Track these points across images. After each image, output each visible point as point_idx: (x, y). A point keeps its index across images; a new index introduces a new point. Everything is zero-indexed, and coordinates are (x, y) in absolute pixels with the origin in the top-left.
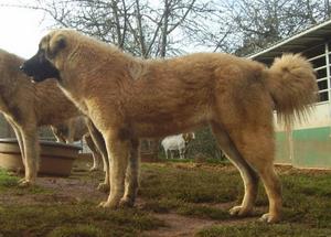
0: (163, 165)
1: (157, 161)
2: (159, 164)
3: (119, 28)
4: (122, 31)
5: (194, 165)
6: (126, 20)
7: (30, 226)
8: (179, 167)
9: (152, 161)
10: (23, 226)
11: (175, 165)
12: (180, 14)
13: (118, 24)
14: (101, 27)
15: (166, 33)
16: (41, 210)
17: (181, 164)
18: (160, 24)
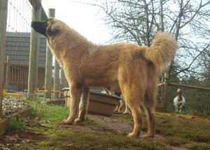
0: (169, 115)
1: (166, 112)
2: (167, 114)
3: (148, 22)
4: (150, 24)
5: (191, 117)
6: (153, 17)
7: (91, 146)
8: (180, 117)
9: (162, 112)
10: (87, 145)
11: (177, 115)
12: (190, 16)
13: (147, 19)
14: (136, 21)
15: (179, 28)
16: (98, 136)
17: (182, 115)
18: (176, 22)
